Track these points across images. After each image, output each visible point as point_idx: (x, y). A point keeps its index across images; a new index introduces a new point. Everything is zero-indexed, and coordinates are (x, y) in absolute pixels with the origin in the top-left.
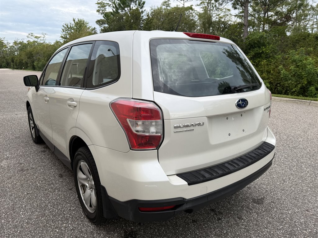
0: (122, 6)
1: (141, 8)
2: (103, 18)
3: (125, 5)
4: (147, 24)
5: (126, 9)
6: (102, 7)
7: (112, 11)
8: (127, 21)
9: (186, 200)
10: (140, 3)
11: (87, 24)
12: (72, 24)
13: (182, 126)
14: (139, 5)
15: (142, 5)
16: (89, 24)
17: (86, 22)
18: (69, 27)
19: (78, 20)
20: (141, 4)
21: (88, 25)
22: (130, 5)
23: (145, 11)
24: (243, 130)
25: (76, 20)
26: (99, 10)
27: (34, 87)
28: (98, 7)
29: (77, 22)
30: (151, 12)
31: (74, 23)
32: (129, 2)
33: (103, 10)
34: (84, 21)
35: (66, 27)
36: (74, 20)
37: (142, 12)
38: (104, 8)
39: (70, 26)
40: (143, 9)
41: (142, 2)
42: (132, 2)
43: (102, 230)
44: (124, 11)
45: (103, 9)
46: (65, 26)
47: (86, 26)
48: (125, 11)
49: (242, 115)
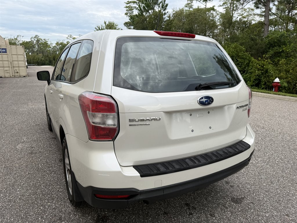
0: (146, 8)
1: (164, 10)
2: (130, 21)
3: (149, 8)
4: (168, 25)
5: (150, 11)
6: (130, 10)
7: (137, 14)
8: (150, 23)
9: (139, 191)
10: (163, 5)
11: (116, 26)
12: (103, 26)
13: (137, 120)
14: (162, 7)
15: (165, 7)
16: (118, 26)
17: (115, 25)
19: (109, 23)
20: (164, 6)
21: (117, 26)
22: (154, 7)
23: (167, 12)
24: (210, 128)
25: (107, 23)
26: (127, 13)
27: (47, 81)
28: (127, 10)
29: (108, 25)
30: (173, 14)
32: (153, 5)
33: (131, 13)
34: (114, 24)
36: (105, 23)
37: (165, 14)
38: (132, 11)
39: (102, 28)
40: (166, 11)
41: (165, 5)
42: (156, 5)
43: (79, 212)
44: (148, 13)
45: (131, 12)
46: (97, 28)
48: (150, 13)
49: (209, 112)
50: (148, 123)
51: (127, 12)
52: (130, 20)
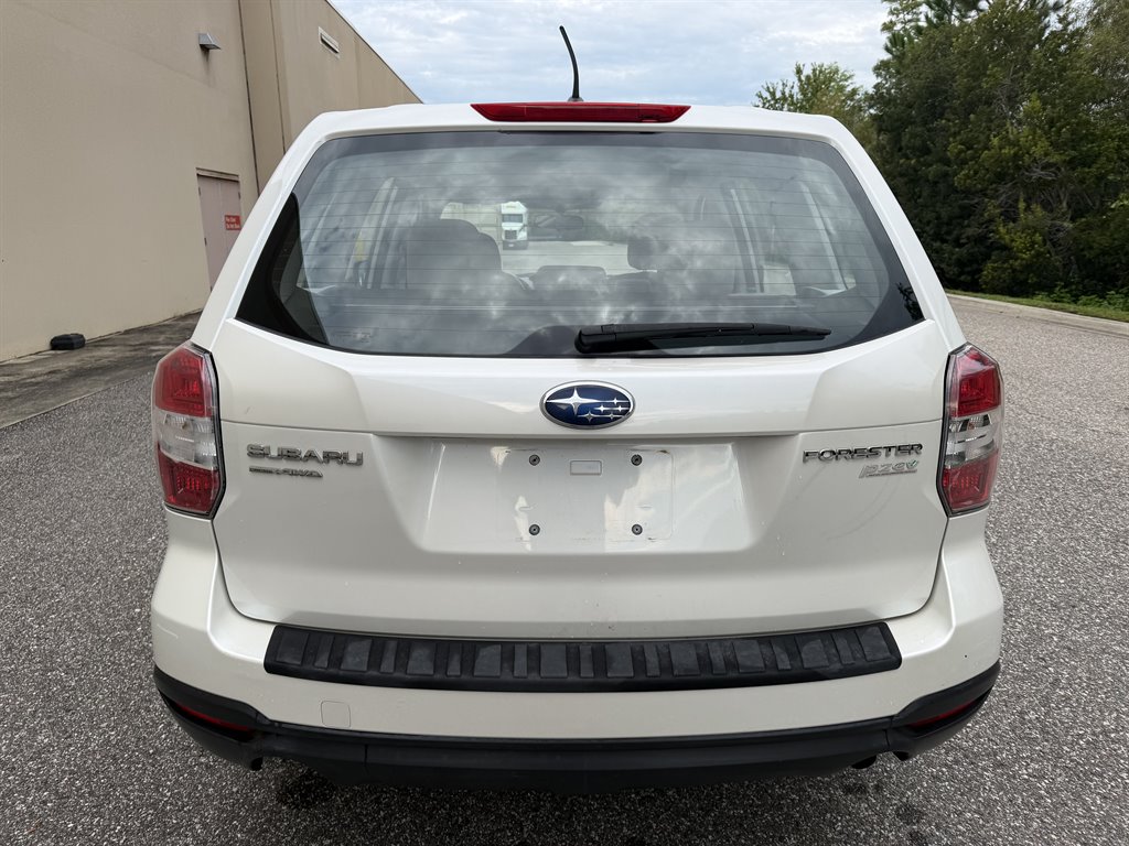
6: (903, 10)
7: (923, 23)
9: (267, 722)
11: (846, 80)
12: (789, 84)
13: (274, 453)
16: (855, 79)
17: (843, 75)
18: (778, 95)
19: (814, 70)
21: (850, 81)
25: (807, 71)
26: (891, 22)
28: (892, 13)
29: (808, 77)
31: (797, 82)
33: (910, 21)
34: (837, 71)
35: (769, 98)
36: (799, 72)
38: (915, 13)
39: (783, 93)
45: (909, 17)
46: (766, 95)
47: (842, 89)
49: (637, 460)
50: (311, 466)
51: (894, 18)
52: (887, 49)
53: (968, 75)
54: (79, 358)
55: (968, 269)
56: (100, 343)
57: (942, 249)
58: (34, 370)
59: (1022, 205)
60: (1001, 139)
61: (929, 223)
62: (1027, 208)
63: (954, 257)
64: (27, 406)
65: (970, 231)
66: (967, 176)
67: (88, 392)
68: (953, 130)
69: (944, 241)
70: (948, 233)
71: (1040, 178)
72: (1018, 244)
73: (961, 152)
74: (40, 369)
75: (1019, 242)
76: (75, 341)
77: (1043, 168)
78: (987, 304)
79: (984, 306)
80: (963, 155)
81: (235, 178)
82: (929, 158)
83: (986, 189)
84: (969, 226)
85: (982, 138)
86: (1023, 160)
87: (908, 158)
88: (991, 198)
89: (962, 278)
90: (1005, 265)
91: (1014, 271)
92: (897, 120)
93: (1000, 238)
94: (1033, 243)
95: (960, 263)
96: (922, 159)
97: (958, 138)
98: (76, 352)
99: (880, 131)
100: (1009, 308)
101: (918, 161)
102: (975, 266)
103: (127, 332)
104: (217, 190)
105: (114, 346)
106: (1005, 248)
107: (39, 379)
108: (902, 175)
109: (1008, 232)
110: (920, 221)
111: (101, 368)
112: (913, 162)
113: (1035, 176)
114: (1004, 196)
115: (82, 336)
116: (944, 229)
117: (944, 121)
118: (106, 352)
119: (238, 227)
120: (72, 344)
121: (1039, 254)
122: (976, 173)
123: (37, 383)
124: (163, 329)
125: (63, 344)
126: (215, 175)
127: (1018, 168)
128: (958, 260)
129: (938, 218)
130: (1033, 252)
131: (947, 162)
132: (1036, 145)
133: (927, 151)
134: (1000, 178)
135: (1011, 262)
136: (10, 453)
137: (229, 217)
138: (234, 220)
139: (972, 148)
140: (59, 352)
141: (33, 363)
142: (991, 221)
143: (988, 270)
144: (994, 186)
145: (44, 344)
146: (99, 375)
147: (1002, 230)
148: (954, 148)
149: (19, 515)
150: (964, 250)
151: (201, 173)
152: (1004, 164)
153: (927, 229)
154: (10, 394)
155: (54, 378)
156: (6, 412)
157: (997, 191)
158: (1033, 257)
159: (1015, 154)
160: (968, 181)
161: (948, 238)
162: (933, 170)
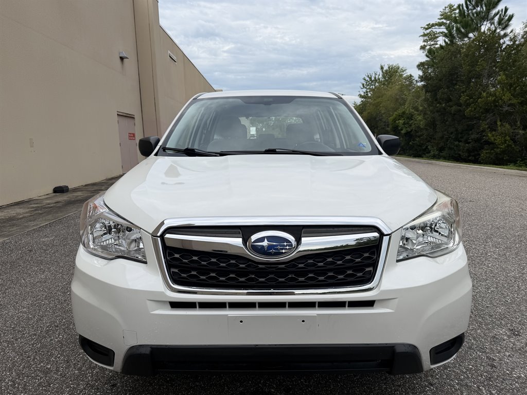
0: (463, 30)
1: (503, 29)
2: (428, 59)
3: (468, 29)
4: (509, 55)
5: (471, 35)
6: (430, 40)
7: (444, 44)
10: (503, 19)
11: (403, 72)
12: (378, 74)
14: (500, 23)
15: (505, 22)
16: (407, 71)
17: (401, 69)
18: (373, 79)
19: (389, 67)
20: (503, 22)
21: (405, 72)
22: (480, 26)
23: (511, 32)
25: (386, 68)
26: (424, 45)
28: (424, 41)
29: (386, 71)
30: (525, 32)
31: (381, 73)
32: (479, 22)
33: (433, 45)
34: (398, 68)
35: (369, 80)
36: (382, 68)
37: (505, 35)
38: (435, 41)
39: (375, 78)
40: (508, 30)
41: (507, 18)
42: (485, 21)
44: (466, 39)
45: (433, 43)
46: (367, 79)
47: (401, 75)
48: (470, 38)
51: (426, 44)
52: (427, 56)
53: (469, 65)
54: (67, 196)
55: (472, 154)
56: (75, 190)
57: (459, 145)
58: (48, 202)
59: (499, 123)
60: (487, 93)
61: (452, 133)
62: (502, 125)
63: (466, 148)
64: (50, 217)
65: (473, 136)
66: (471, 111)
67: (76, 211)
68: (462, 90)
69: (460, 141)
70: (461, 138)
71: (507, 111)
72: (498, 141)
73: (468, 99)
74: (50, 201)
75: (498, 140)
76: (65, 189)
77: (508, 106)
78: (487, 169)
79: (485, 170)
80: (468, 101)
81: (133, 116)
82: (451, 103)
83: (481, 116)
84: (472, 134)
85: (477, 93)
86: (498, 102)
87: (440, 104)
88: (483, 120)
89: (470, 158)
90: (492, 151)
91: (497, 154)
92: (434, 87)
93: (489, 139)
94: (505, 141)
95: (469, 151)
96: (448, 104)
97: (465, 94)
98: (65, 194)
99: (426, 91)
100: (499, 170)
101: (446, 105)
102: (476, 152)
103: (86, 185)
104: (125, 121)
105: (82, 191)
106: (492, 143)
107: (52, 205)
108: (437, 112)
109: (493, 136)
110: (448, 132)
111: (80, 200)
112: (444, 105)
113: (504, 110)
114: (489, 119)
115: (67, 187)
116: (460, 136)
117: (458, 86)
118: (79, 194)
119: (133, 138)
120: (63, 190)
121: (508, 146)
122: (475, 109)
123: (51, 207)
124: (102, 184)
125: (59, 190)
126: (125, 115)
127: (496, 106)
128: (468, 150)
129: (457, 130)
130: (506, 145)
131: (460, 105)
132: (504, 95)
133: (450, 100)
134: (487, 111)
135: (495, 149)
136: (48, 237)
137: (130, 134)
138: (132, 135)
139: (472, 98)
140: (57, 194)
141: (46, 199)
142: (483, 131)
143: (484, 154)
144: (485, 115)
145: (50, 190)
146: (79, 203)
147: (489, 135)
148: (463, 98)
149: (61, 264)
150: (470, 145)
151: (119, 114)
152: (489, 104)
153: (451, 136)
154: (40, 212)
155: (59, 205)
156: (41, 219)
157: (486, 117)
158: (506, 147)
159: (494, 100)
160: (472, 113)
161: (462, 140)
162: (454, 108)
